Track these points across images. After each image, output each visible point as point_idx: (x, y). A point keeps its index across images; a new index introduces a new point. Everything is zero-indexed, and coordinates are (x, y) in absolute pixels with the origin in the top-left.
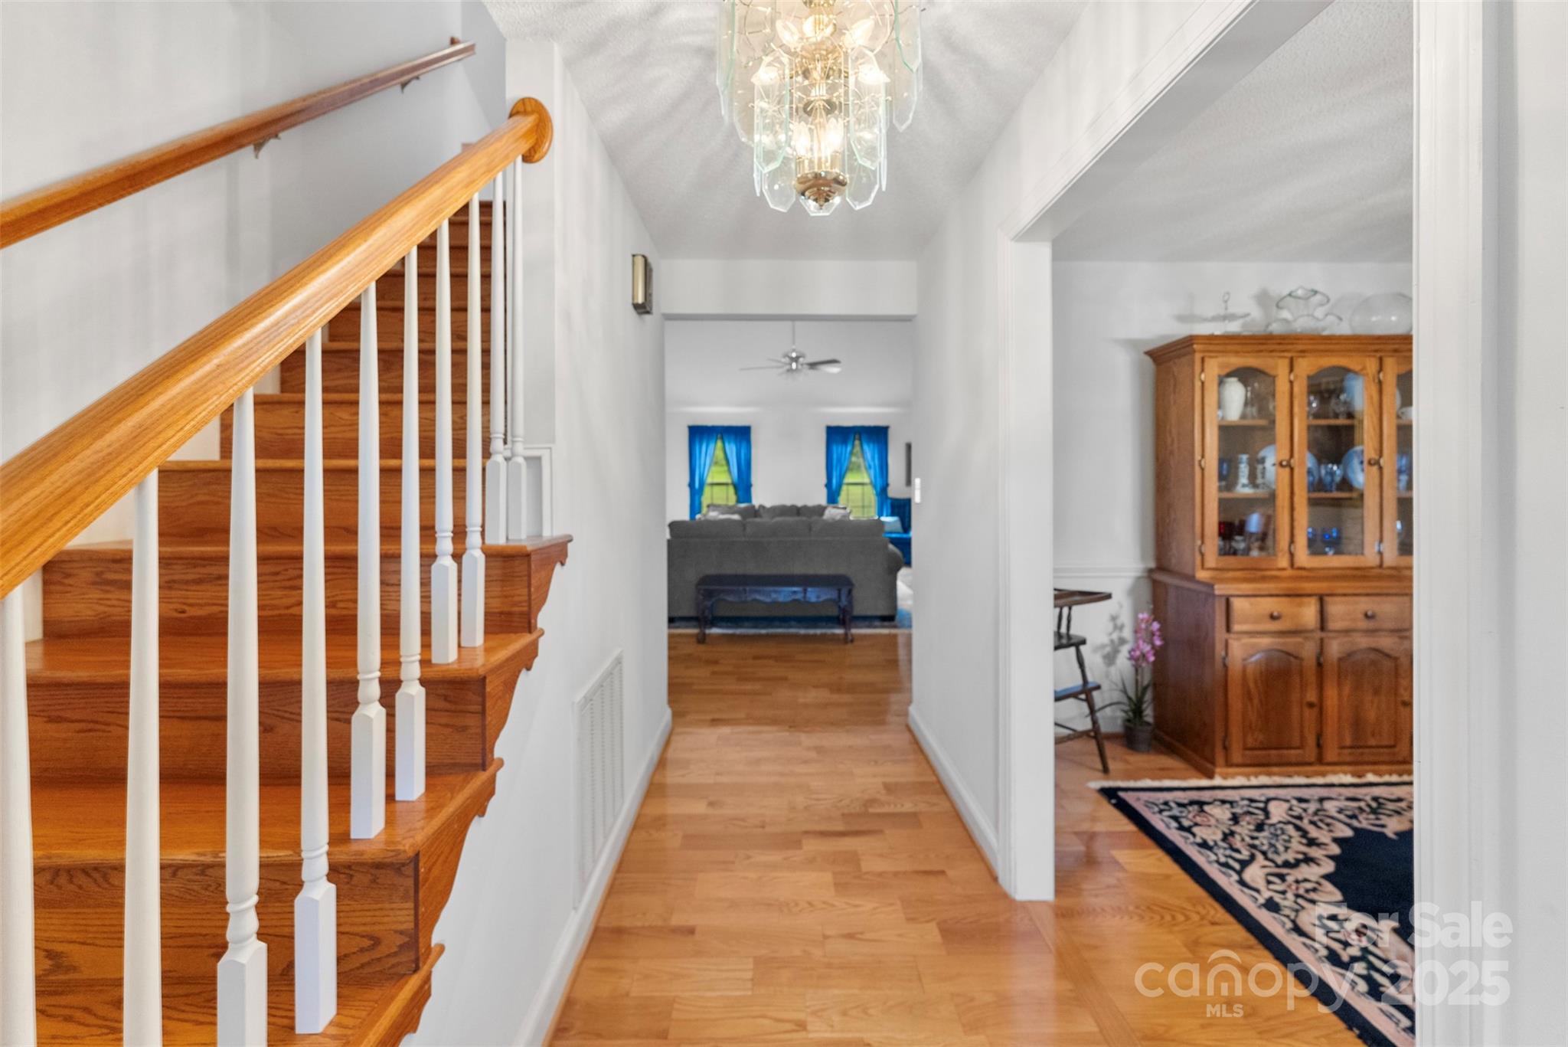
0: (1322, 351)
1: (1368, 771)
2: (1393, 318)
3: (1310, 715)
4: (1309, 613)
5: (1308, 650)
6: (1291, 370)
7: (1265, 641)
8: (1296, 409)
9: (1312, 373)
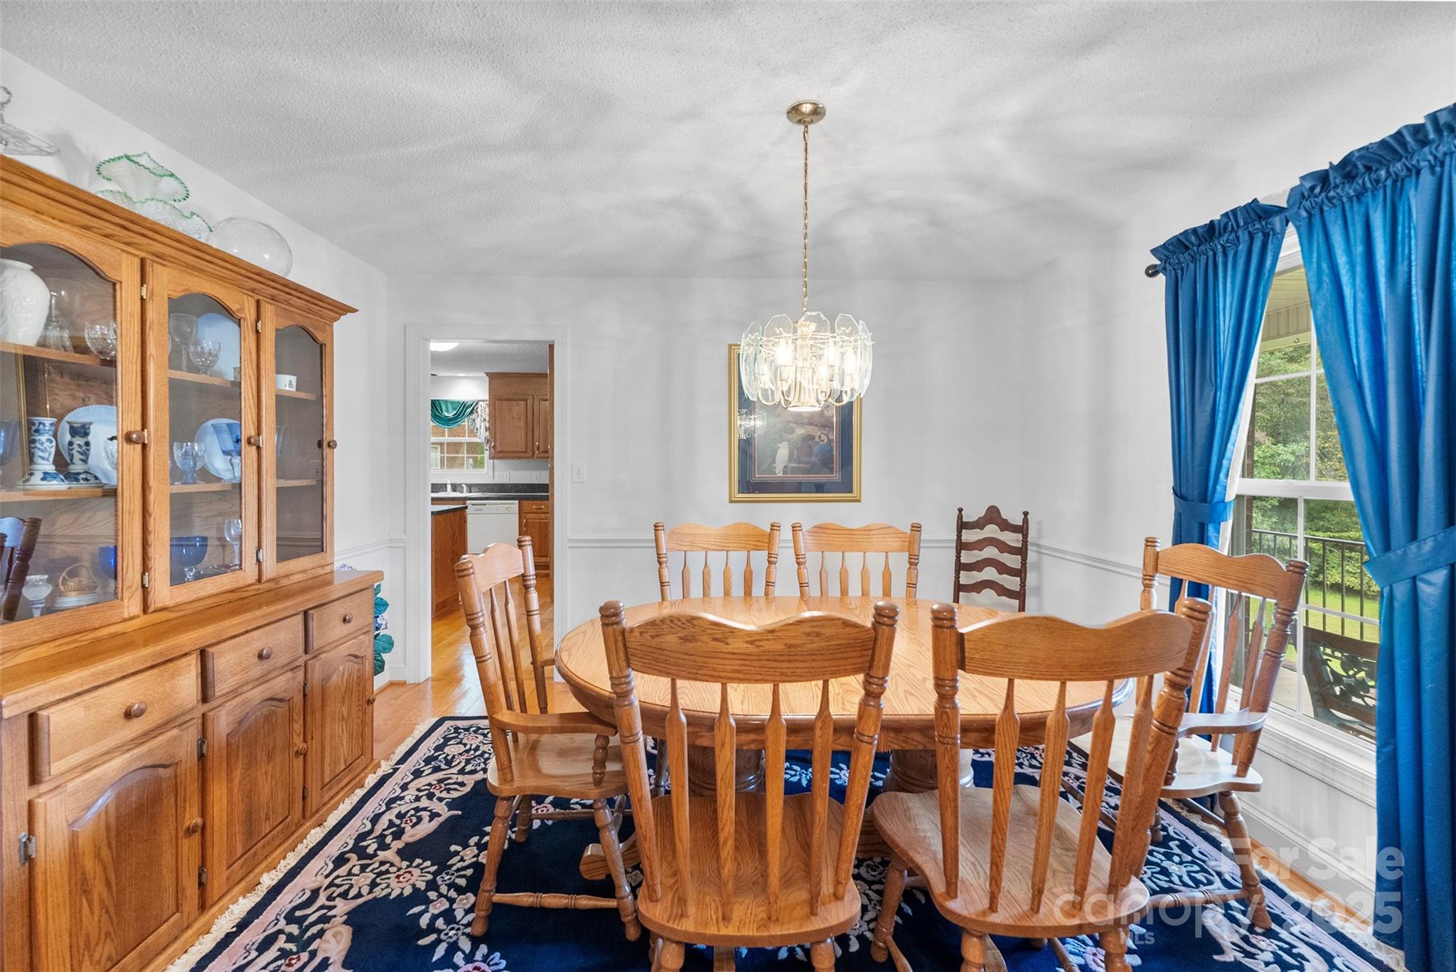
0: (187, 265)
1: (261, 874)
2: (267, 256)
3: (190, 847)
4: (187, 681)
5: (184, 744)
6: (143, 282)
7: (116, 765)
8: (151, 349)
9: (176, 295)
